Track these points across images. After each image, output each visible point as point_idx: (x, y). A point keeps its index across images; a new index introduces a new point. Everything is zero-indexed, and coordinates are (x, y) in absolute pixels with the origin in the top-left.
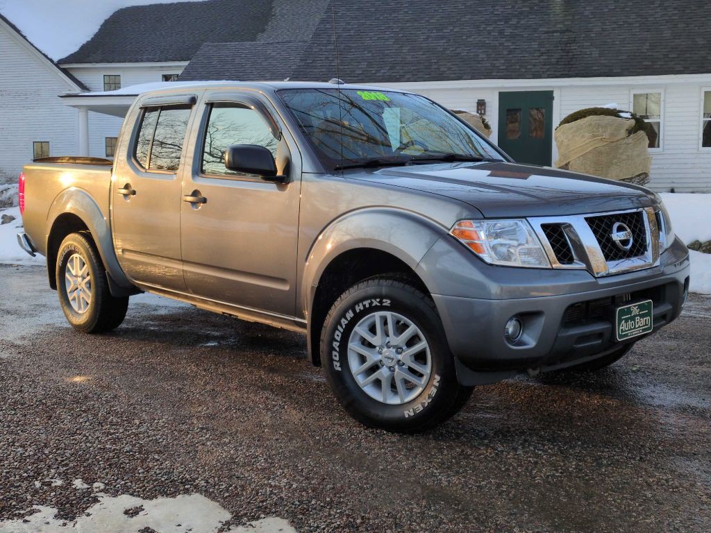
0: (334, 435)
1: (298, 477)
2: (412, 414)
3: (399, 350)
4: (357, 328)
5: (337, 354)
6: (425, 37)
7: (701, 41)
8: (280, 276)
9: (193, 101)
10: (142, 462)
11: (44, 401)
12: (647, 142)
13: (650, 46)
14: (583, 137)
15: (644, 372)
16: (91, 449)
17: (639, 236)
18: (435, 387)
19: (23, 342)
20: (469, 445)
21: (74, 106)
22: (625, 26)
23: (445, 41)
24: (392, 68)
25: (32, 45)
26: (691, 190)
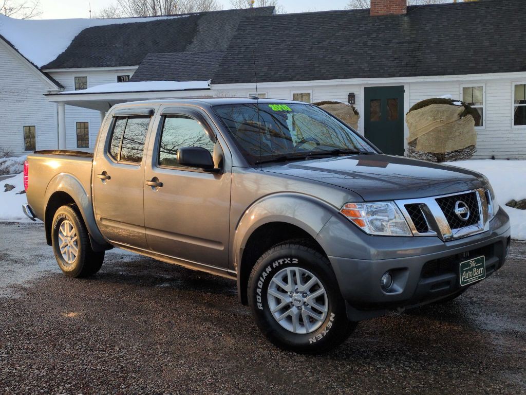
0: (259, 356)
1: (236, 390)
2: (315, 341)
3: (304, 294)
4: (274, 279)
5: (260, 298)
6: (310, 48)
7: (511, 48)
8: (217, 240)
9: (151, 113)
10: (124, 379)
11: (49, 333)
12: (474, 122)
13: (474, 52)
14: (427, 119)
15: (479, 304)
16: (87, 370)
17: (474, 210)
18: (331, 321)
19: (30, 285)
20: (356, 363)
21: (55, 102)
22: (456, 37)
23: (324, 50)
24: (286, 71)
25: (22, 56)
26: (507, 157)
